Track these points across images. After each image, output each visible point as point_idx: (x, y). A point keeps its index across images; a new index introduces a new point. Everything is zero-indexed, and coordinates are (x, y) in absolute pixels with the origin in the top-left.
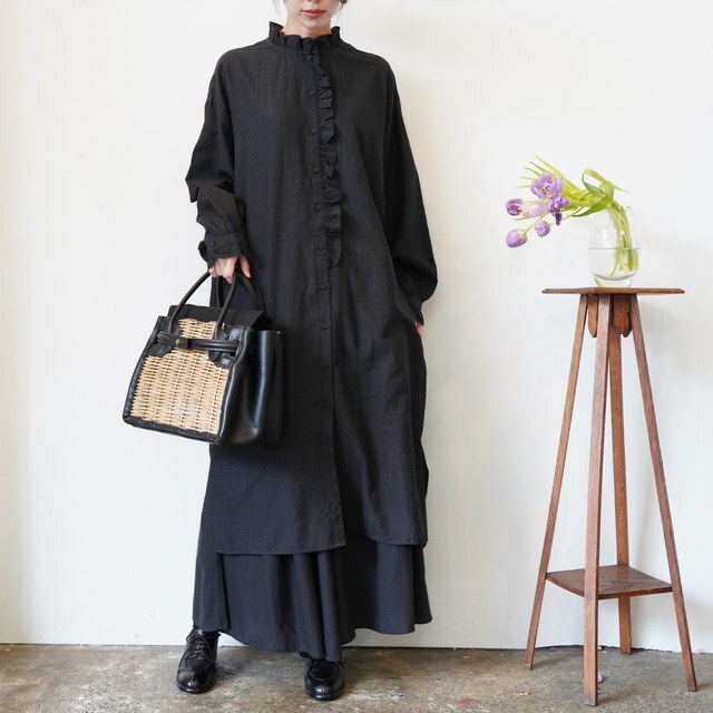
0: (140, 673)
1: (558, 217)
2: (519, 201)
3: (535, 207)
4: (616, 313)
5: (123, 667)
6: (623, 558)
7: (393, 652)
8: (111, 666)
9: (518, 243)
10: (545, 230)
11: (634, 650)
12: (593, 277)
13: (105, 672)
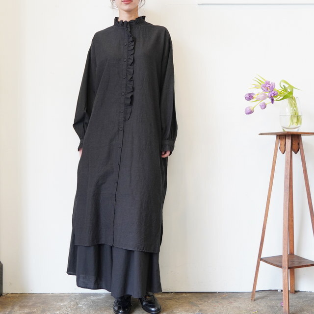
0: (80, 305)
1: (273, 100)
2: (252, 94)
3: (262, 95)
4: (293, 143)
5: (72, 303)
6: (292, 251)
7: (190, 294)
8: (66, 302)
9: (250, 112)
10: (264, 106)
11: (296, 292)
12: (282, 128)
13: (65, 305)
